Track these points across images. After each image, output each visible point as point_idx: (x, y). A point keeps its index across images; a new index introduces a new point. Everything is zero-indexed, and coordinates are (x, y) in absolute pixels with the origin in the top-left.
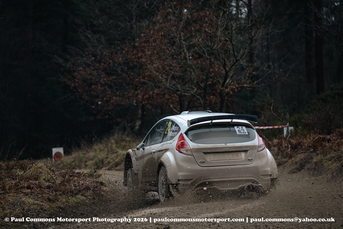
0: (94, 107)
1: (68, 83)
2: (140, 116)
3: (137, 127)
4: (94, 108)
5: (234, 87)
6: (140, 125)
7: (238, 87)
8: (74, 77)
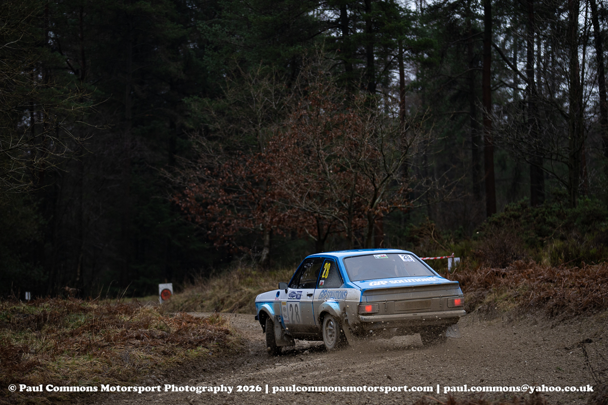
0: (210, 232)
1: (177, 202)
2: (267, 243)
3: (264, 258)
4: (210, 234)
5: (386, 208)
6: (268, 255)
7: (390, 208)
8: (185, 196)
